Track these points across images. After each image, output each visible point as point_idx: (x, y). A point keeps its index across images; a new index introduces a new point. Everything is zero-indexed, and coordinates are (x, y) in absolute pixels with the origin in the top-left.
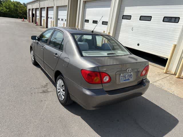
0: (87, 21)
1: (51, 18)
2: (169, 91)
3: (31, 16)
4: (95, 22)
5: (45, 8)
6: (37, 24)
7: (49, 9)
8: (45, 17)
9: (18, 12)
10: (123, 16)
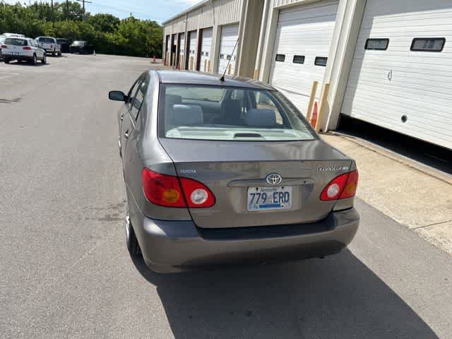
0: (281, 58)
1: (207, 53)
3: (169, 51)
4: (299, 59)
5: (196, 31)
7: (204, 33)
8: (195, 52)
10: (368, 40)
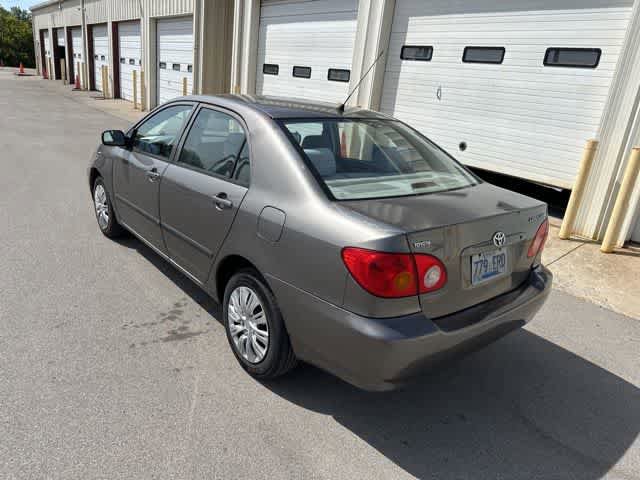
0: (272, 69)
1: (132, 61)
2: (591, 298)
4: (301, 72)
6: (78, 84)
7: (121, 28)
8: (107, 57)
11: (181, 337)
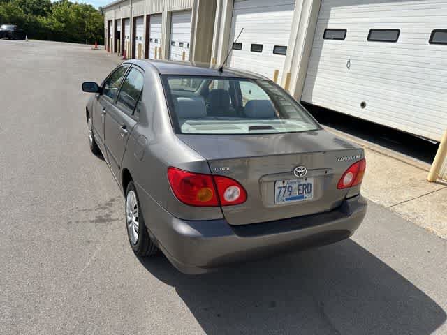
0: (238, 46)
1: (156, 40)
3: (112, 37)
4: (257, 48)
5: (143, 16)
6: (125, 55)
7: (152, 19)
8: (142, 39)
9: (85, 29)
10: (326, 30)
11: (104, 221)
